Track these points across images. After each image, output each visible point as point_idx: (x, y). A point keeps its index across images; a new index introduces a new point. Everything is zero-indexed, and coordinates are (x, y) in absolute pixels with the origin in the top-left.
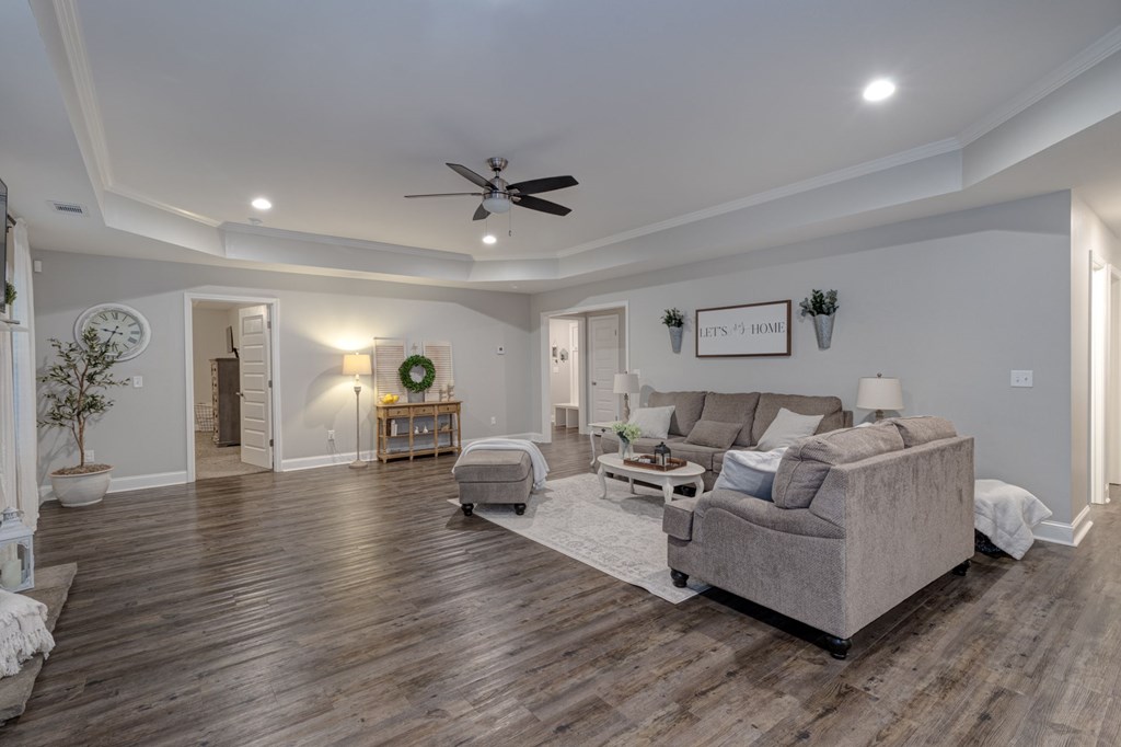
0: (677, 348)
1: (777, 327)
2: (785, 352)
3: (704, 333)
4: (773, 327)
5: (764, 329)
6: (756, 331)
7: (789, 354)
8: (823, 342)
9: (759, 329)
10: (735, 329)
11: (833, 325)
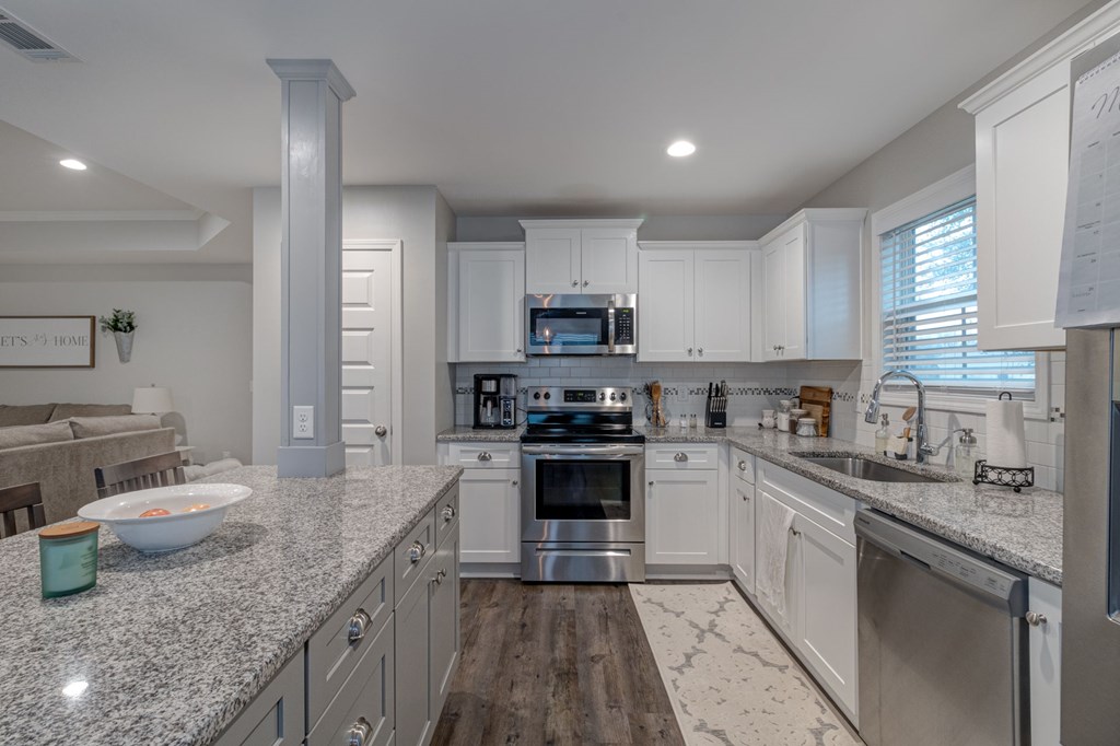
1: (81, 341)
2: (88, 364)
4: (77, 339)
6: (59, 343)
7: (93, 365)
8: (124, 357)
9: (63, 341)
10: (36, 340)
11: (132, 341)
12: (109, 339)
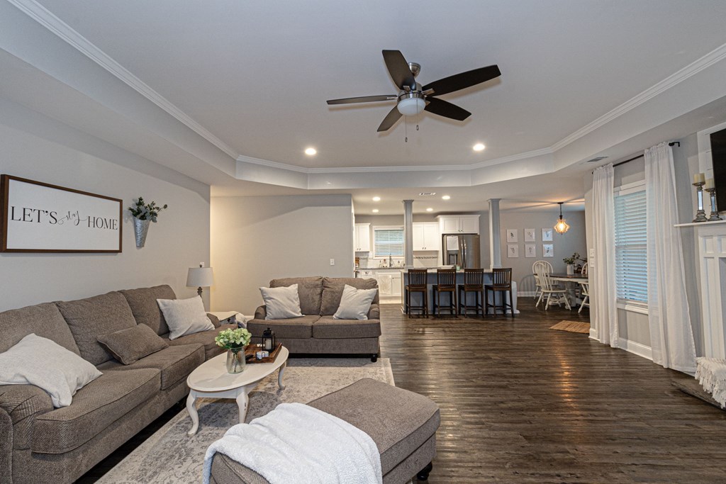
1: (112, 224)
2: (118, 249)
3: (19, 214)
4: (108, 222)
5: (100, 222)
6: (92, 224)
10: (69, 217)
11: (147, 228)
12: (128, 225)
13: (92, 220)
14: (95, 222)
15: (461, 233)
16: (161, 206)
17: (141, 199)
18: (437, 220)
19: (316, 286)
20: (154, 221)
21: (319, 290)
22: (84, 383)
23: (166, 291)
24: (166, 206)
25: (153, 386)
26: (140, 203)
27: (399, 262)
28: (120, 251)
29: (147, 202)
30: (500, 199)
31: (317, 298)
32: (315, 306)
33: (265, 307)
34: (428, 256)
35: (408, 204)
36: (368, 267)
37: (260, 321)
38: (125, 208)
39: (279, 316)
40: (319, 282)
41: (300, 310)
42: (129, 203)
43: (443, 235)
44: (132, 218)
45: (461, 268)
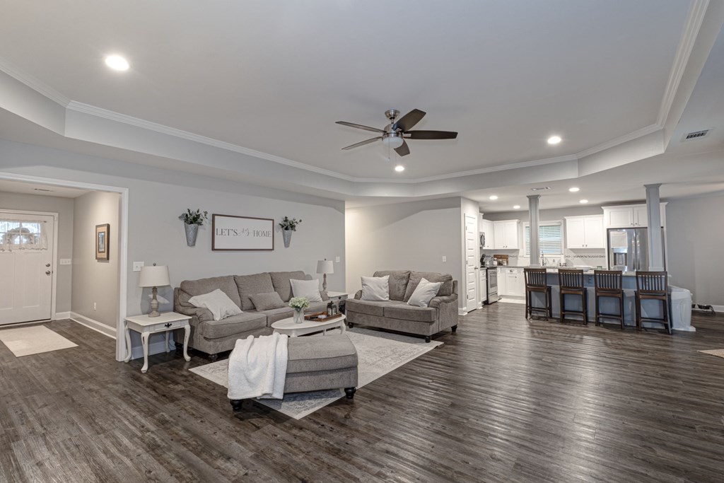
0: (192, 242)
3: (219, 232)
4: (266, 233)
5: (260, 233)
6: (256, 235)
8: (287, 244)
10: (243, 232)
11: (290, 235)
12: (279, 234)
13: (256, 232)
14: (258, 233)
15: (636, 226)
16: (298, 221)
17: (286, 218)
18: (602, 212)
19: (403, 278)
20: (295, 230)
21: (405, 282)
22: (230, 314)
23: (300, 275)
24: (300, 221)
25: (260, 323)
26: (286, 220)
27: (554, 261)
28: (273, 249)
29: (290, 219)
30: (660, 184)
31: (402, 288)
32: (400, 294)
33: (361, 291)
34: (594, 255)
35: (533, 199)
36: (518, 265)
37: (357, 301)
38: (276, 223)
39: (369, 298)
40: (406, 275)
41: (388, 295)
42: (279, 221)
43: (608, 230)
44: (281, 230)
45: (630, 270)
